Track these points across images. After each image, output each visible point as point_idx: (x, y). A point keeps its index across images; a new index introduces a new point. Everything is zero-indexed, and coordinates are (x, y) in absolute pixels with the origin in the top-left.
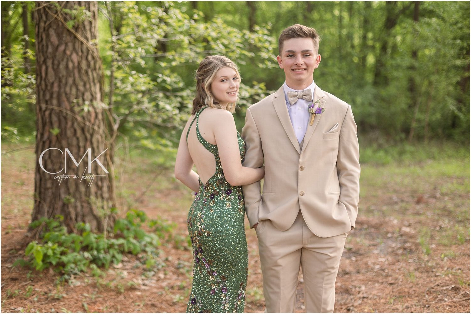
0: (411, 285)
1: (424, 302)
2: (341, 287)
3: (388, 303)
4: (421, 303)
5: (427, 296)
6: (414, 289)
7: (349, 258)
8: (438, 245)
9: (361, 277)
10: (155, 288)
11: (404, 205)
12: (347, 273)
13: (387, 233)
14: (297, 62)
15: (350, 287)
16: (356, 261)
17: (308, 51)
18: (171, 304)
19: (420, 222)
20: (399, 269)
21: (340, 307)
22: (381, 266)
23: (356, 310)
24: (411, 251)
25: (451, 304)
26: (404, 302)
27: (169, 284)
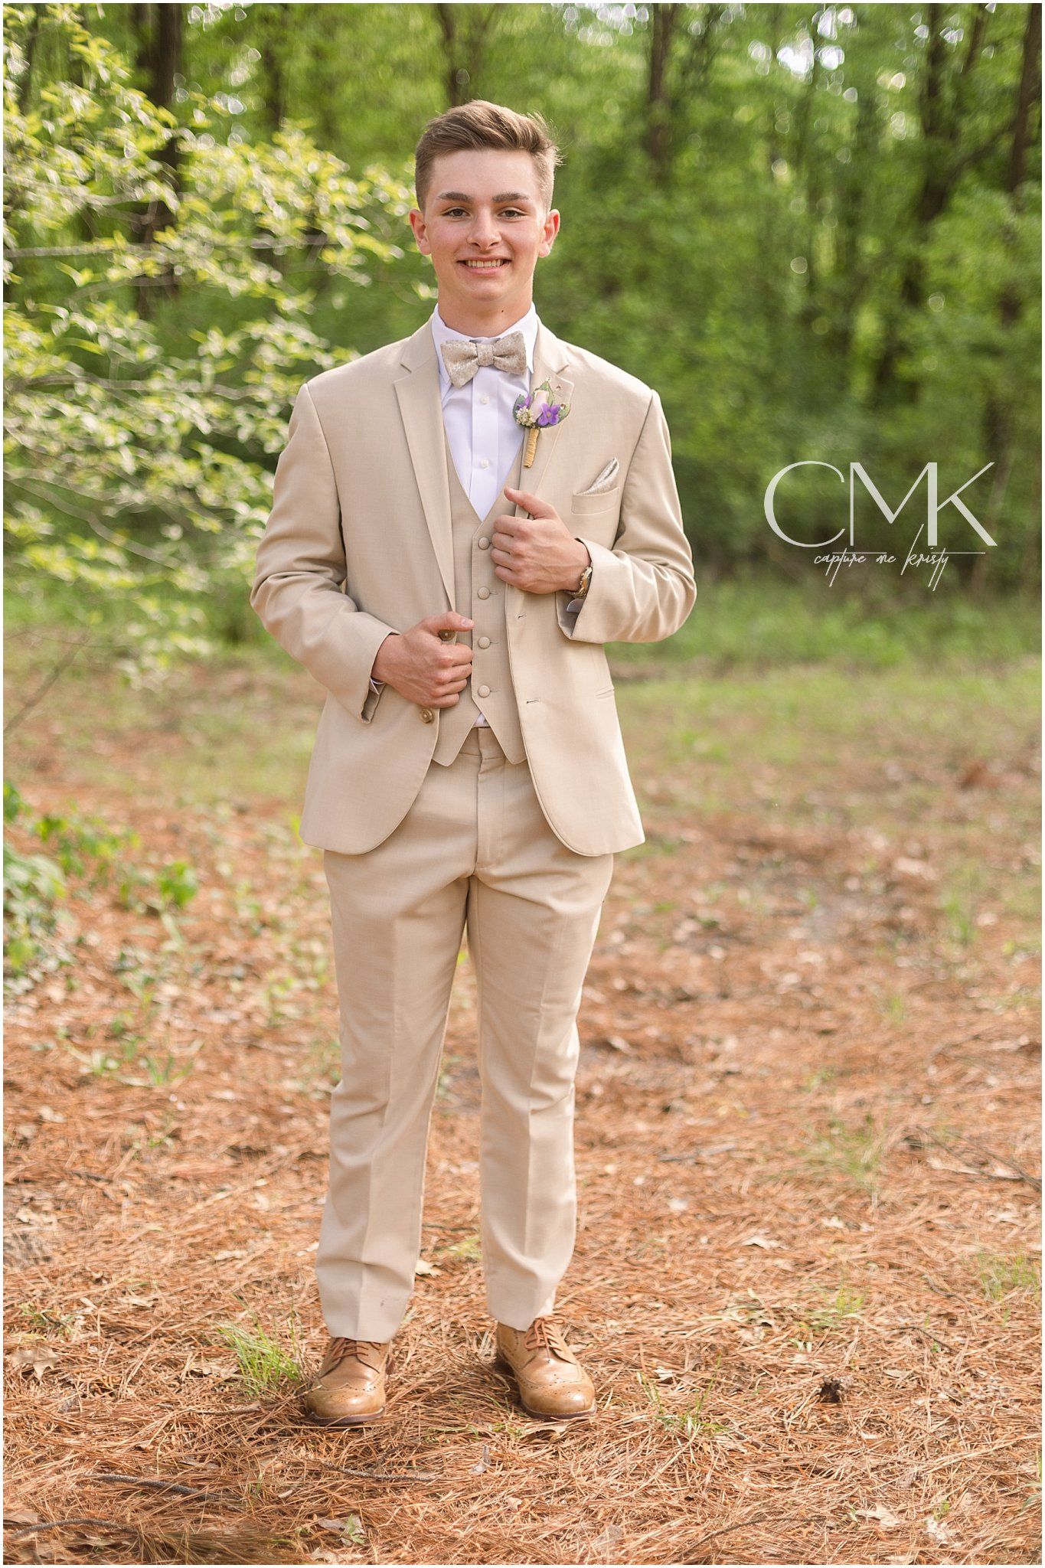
0: (887, 1036)
1: (920, 1087)
2: (658, 1042)
3: (799, 1089)
4: (909, 1092)
5: (932, 1071)
6: (894, 1048)
7: (703, 952)
8: (1007, 915)
9: (729, 1009)
10: (29, 1031)
11: (917, 791)
12: (687, 998)
13: (846, 875)
14: (477, 235)
15: (688, 1038)
16: (726, 960)
17: (515, 197)
18: (72, 1083)
19: (961, 846)
20: (861, 988)
21: (641, 1100)
22: (804, 979)
23: (690, 1108)
24: (912, 935)
25: (1006, 1095)
26: (853, 1088)
27: (79, 1019)
